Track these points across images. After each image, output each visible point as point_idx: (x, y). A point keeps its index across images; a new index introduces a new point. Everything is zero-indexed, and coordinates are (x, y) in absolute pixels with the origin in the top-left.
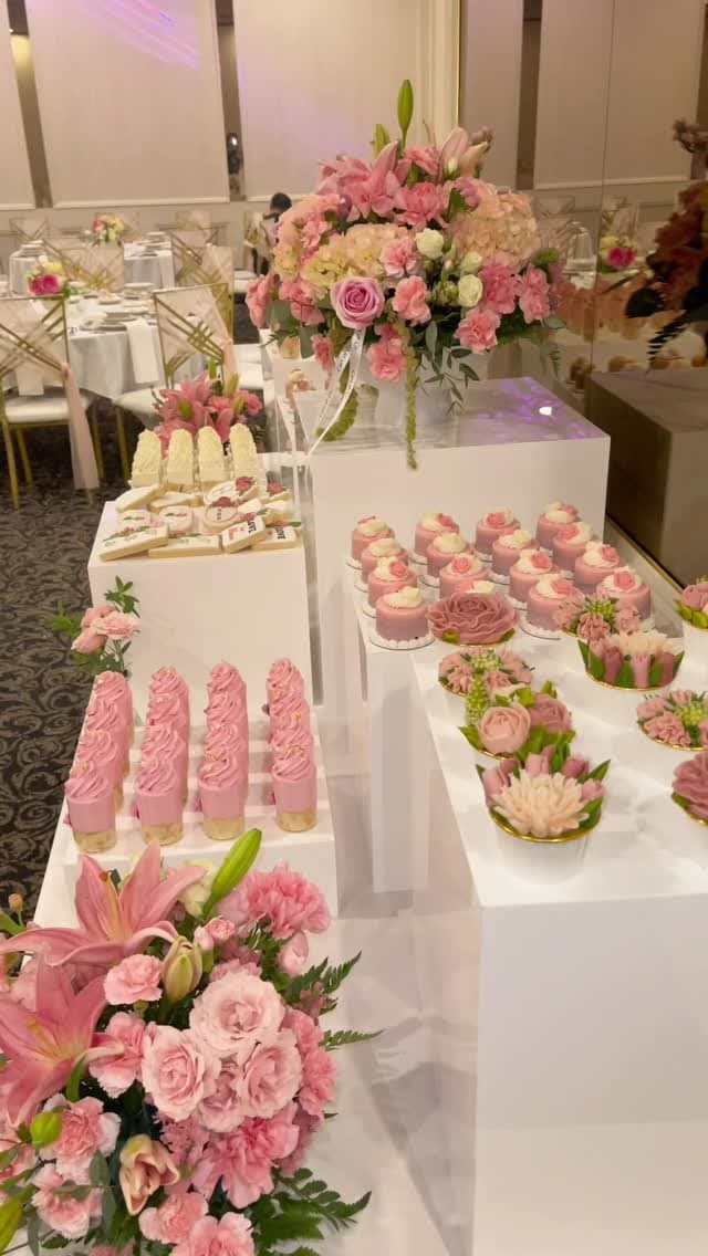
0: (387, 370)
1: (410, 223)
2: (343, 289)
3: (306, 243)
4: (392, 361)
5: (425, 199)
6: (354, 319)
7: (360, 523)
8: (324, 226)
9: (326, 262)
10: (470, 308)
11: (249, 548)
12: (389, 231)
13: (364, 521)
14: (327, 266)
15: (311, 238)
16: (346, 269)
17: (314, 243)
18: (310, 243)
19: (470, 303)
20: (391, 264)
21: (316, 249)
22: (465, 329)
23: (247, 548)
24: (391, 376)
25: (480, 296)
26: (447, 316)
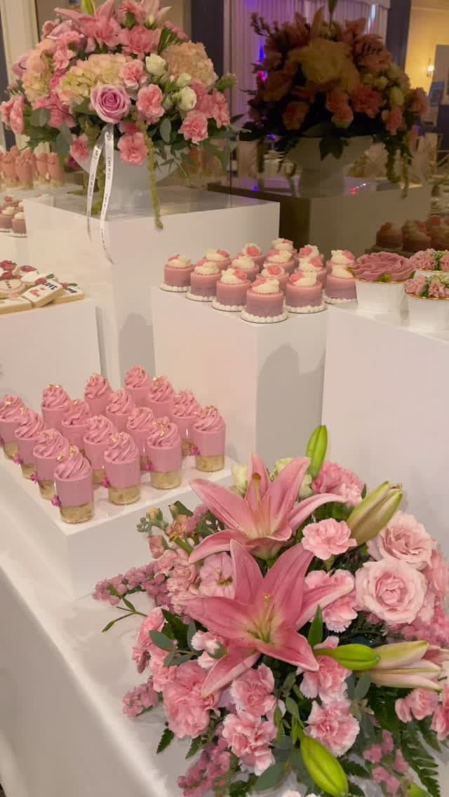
0: (134, 155)
1: (135, 53)
2: (99, 94)
3: (58, 66)
4: (137, 149)
5: (144, 36)
6: (109, 115)
7: (169, 260)
8: (71, 54)
9: (79, 77)
10: (190, 110)
11: (51, 303)
12: (120, 58)
13: (172, 259)
14: (80, 80)
15: (61, 62)
16: (95, 82)
17: (65, 65)
18: (61, 65)
19: (190, 106)
20: (129, 79)
21: (68, 68)
22: (186, 126)
23: (50, 302)
24: (136, 161)
25: (195, 102)
26: (175, 116)
